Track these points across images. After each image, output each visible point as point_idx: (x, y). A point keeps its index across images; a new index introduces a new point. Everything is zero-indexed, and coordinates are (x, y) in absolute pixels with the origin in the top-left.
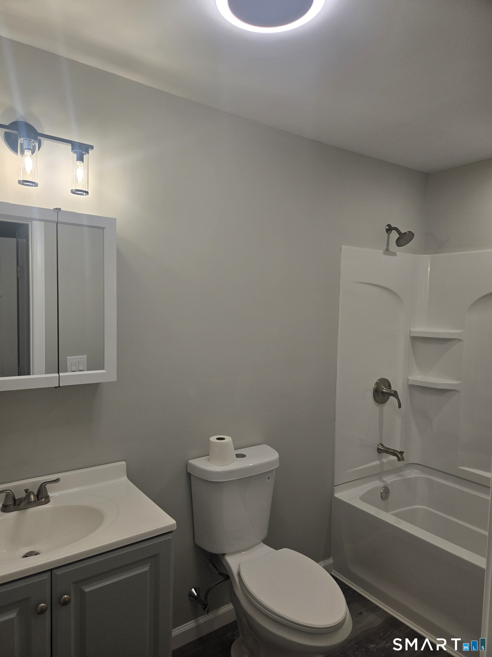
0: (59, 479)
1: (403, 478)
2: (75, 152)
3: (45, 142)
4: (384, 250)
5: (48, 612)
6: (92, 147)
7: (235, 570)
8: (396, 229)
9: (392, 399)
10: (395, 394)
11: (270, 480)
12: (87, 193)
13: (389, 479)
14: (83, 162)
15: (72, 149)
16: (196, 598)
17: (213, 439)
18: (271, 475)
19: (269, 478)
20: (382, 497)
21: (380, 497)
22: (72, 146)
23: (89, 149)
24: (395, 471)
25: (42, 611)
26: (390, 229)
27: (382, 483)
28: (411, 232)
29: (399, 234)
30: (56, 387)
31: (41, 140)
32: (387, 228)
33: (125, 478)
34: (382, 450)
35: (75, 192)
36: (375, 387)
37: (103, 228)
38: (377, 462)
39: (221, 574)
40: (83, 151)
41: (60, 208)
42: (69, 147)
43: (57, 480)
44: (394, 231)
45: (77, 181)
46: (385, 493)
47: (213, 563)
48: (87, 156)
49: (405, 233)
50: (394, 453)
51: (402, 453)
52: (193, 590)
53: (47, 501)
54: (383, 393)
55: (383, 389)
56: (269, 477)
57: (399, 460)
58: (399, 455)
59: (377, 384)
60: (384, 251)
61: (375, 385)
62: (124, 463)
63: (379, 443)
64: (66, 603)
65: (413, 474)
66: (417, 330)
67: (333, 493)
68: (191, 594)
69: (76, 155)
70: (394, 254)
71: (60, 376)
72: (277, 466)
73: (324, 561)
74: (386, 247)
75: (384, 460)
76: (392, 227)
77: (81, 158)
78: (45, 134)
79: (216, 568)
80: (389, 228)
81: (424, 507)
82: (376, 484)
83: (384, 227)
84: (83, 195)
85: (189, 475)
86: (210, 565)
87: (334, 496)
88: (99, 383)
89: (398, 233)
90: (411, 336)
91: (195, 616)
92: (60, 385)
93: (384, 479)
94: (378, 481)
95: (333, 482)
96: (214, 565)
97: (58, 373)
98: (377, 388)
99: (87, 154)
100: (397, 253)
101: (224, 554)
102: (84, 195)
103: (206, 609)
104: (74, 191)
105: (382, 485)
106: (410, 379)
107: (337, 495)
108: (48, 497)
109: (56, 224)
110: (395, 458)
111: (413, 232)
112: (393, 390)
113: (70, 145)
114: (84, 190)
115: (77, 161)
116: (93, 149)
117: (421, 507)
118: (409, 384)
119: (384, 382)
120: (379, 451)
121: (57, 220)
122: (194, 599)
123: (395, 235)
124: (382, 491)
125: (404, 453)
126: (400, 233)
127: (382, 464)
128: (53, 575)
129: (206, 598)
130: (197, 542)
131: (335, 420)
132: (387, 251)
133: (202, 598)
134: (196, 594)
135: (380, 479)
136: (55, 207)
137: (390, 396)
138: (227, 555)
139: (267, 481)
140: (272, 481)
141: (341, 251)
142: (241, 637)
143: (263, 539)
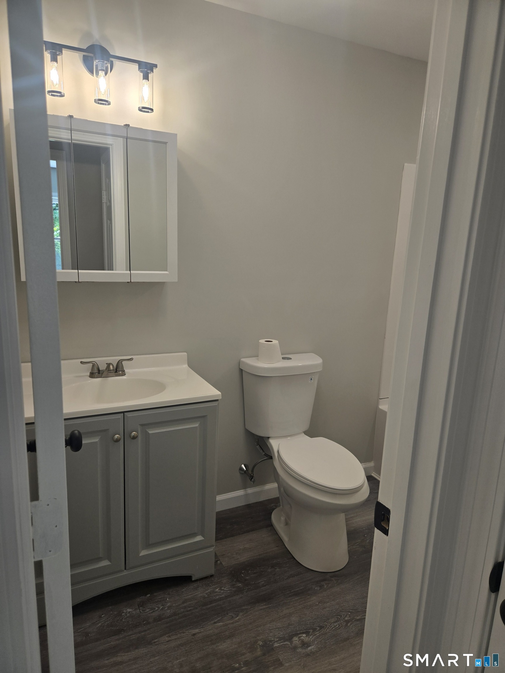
0: (132, 358)
2: (141, 72)
3: (117, 64)
5: (122, 442)
6: (156, 66)
7: (275, 450)
11: (312, 381)
12: (152, 110)
14: (148, 81)
15: (139, 68)
16: (245, 472)
17: (262, 341)
18: (313, 376)
19: (311, 379)
22: (139, 66)
23: (154, 68)
25: (117, 441)
30: (128, 282)
31: (114, 61)
33: (186, 366)
35: (143, 109)
37: (166, 143)
39: (266, 455)
40: (149, 70)
41: (129, 124)
42: (136, 66)
43: (131, 359)
45: (144, 100)
47: (259, 446)
48: (152, 74)
52: (243, 466)
53: (124, 374)
62: (186, 354)
64: (134, 438)
67: (377, 404)
68: (241, 469)
69: (142, 74)
71: (131, 274)
72: (320, 369)
73: (366, 463)
77: (146, 77)
78: (116, 55)
79: (263, 450)
84: (148, 112)
85: (241, 371)
86: (258, 447)
87: (379, 408)
88: (165, 282)
91: (245, 487)
92: (131, 281)
95: (379, 394)
96: (261, 448)
97: (130, 271)
99: (152, 73)
101: (269, 438)
102: (150, 112)
103: (253, 480)
104: (141, 108)
107: (381, 407)
108: (124, 371)
109: (126, 139)
113: (137, 64)
114: (150, 107)
115: (143, 79)
116: (157, 67)
121: (126, 136)
122: (243, 472)
128: (125, 415)
129: (252, 471)
130: (247, 427)
131: (385, 338)
133: (250, 472)
134: (245, 469)
136: (125, 124)
138: (271, 438)
139: (310, 382)
140: (315, 382)
141: (403, 168)
142: (281, 507)
143: (304, 430)
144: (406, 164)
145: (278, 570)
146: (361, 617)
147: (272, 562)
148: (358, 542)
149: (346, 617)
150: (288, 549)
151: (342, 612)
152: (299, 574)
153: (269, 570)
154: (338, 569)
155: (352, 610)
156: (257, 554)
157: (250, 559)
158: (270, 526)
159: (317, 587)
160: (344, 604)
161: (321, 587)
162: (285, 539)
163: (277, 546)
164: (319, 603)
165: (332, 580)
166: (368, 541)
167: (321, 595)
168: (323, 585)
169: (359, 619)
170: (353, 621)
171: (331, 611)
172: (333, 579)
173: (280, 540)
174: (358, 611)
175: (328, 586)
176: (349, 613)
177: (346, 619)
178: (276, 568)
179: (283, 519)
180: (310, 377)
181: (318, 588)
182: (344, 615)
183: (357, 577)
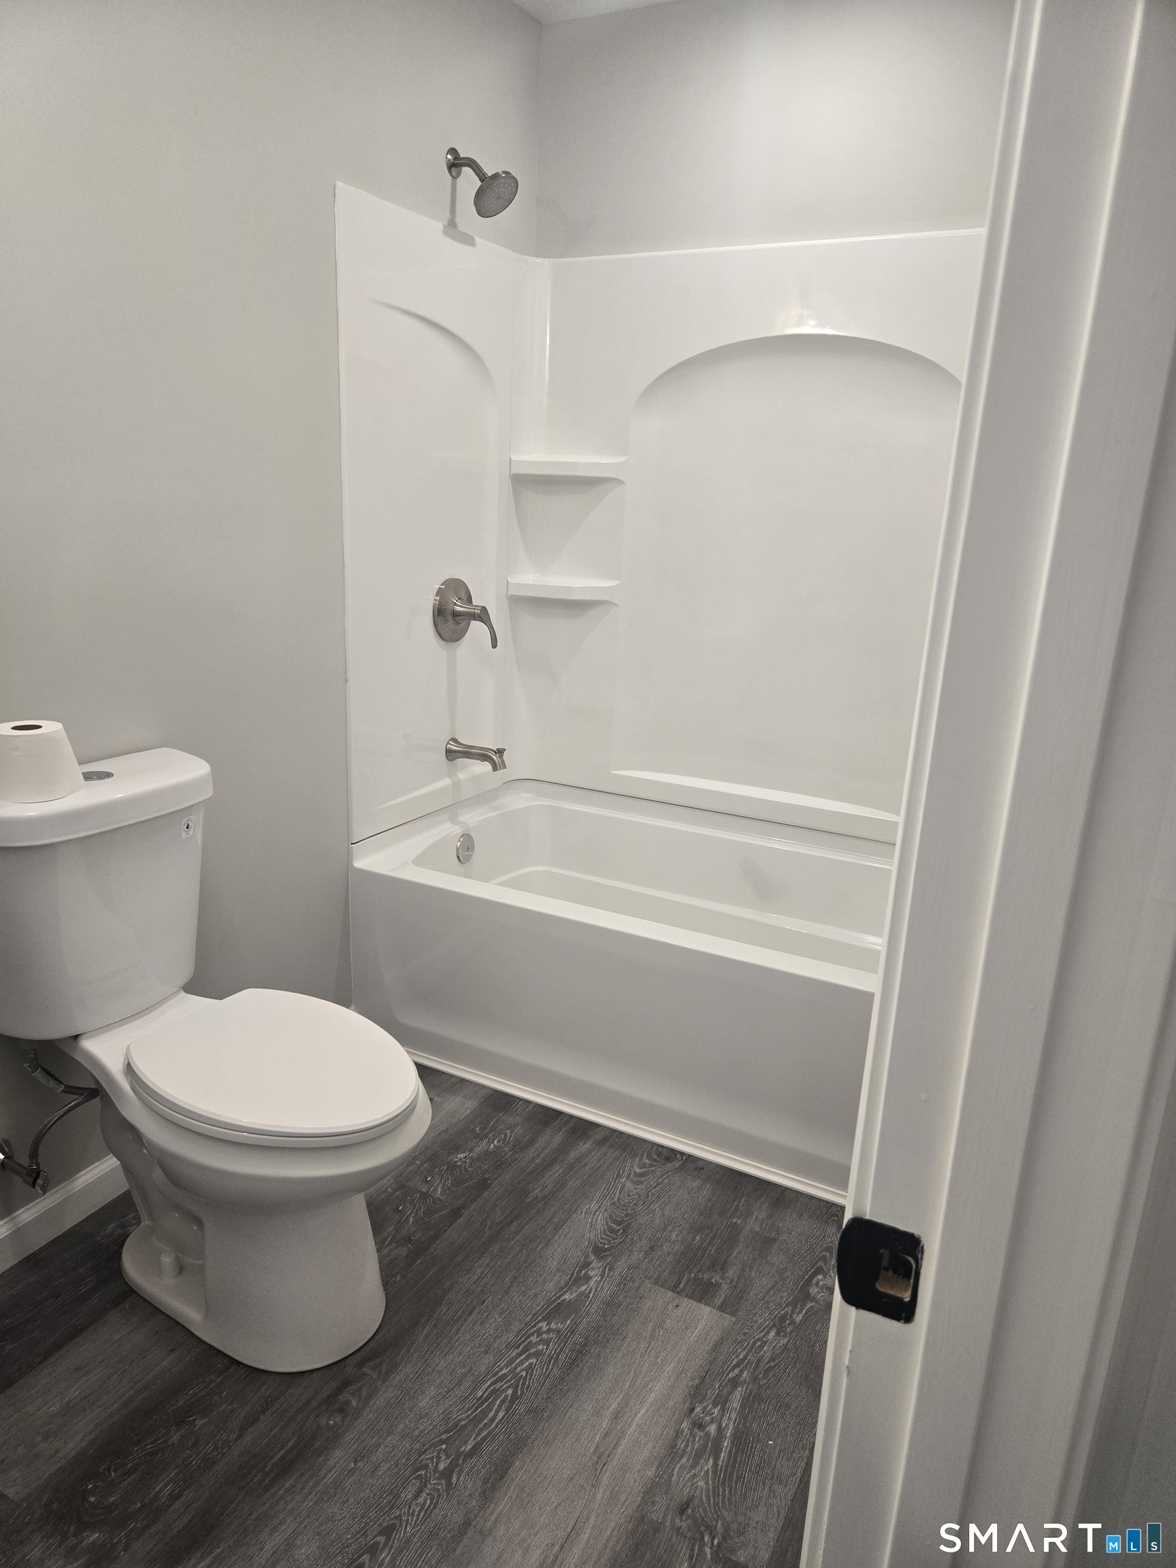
1: (499, 812)
4: (446, 223)
7: (114, 1065)
8: (472, 164)
9: (476, 626)
10: (483, 616)
11: (191, 832)
13: (472, 818)
18: (192, 817)
19: (187, 828)
20: (458, 857)
21: (456, 857)
24: (484, 798)
26: (456, 163)
27: (458, 827)
28: (511, 174)
29: (480, 180)
32: (450, 160)
34: (457, 752)
36: (435, 600)
38: (447, 782)
39: (73, 1090)
44: (467, 171)
46: (465, 850)
47: (41, 1069)
49: (496, 176)
50: (483, 756)
51: (500, 752)
54: (455, 615)
55: (455, 604)
56: (188, 824)
57: (495, 768)
58: (494, 758)
59: (439, 592)
60: (444, 226)
61: (436, 596)
63: (450, 738)
65: (520, 801)
66: (525, 458)
67: (349, 857)
70: (468, 240)
72: (208, 793)
74: (449, 216)
75: (462, 776)
76: (461, 156)
79: (57, 1078)
80: (455, 159)
81: (545, 868)
82: (446, 831)
83: (443, 159)
86: (38, 1074)
87: (353, 867)
89: (478, 176)
90: (512, 472)
93: (461, 819)
94: (449, 824)
95: (348, 834)
96: (48, 1073)
98: (441, 605)
100: (477, 239)
101: (76, 1037)
103: (39, 1182)
105: (458, 830)
106: (513, 582)
107: (359, 864)
110: (487, 766)
111: (514, 175)
112: (477, 606)
117: (539, 868)
118: (509, 593)
119: (455, 587)
120: (451, 755)
123: (469, 182)
124: (459, 843)
125: (505, 752)
126: (485, 175)
127: (457, 785)
129: (34, 1155)
131: (347, 681)
132: (451, 225)
135: (454, 819)
137: (472, 621)
139: (184, 835)
140: (197, 833)
141: (335, 195)
142: (146, 1222)
143: (182, 982)
144: (339, 184)
145: (199, 1423)
146: (475, 1439)
147: (174, 1408)
148: (389, 1234)
149: (438, 1463)
150: (208, 1344)
151: (424, 1453)
152: (268, 1404)
153: (175, 1438)
154: (370, 1336)
155: (445, 1432)
156: (116, 1405)
157: (99, 1430)
158: (128, 1294)
159: (333, 1418)
160: (422, 1428)
161: (343, 1410)
162: (191, 1314)
163: (173, 1350)
164: (355, 1463)
165: (365, 1374)
166: (411, 1220)
167: (351, 1436)
168: (348, 1403)
169: (473, 1447)
170: (460, 1462)
171: (397, 1466)
172: (365, 1369)
173: (175, 1325)
174: (461, 1427)
175: (360, 1398)
176: (444, 1446)
177: (442, 1466)
178: (194, 1421)
179: (167, 1260)
180: (184, 821)
181: (338, 1419)
182: (432, 1458)
183: (424, 1333)
